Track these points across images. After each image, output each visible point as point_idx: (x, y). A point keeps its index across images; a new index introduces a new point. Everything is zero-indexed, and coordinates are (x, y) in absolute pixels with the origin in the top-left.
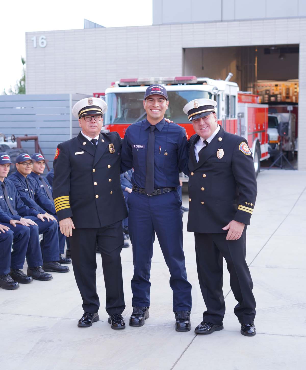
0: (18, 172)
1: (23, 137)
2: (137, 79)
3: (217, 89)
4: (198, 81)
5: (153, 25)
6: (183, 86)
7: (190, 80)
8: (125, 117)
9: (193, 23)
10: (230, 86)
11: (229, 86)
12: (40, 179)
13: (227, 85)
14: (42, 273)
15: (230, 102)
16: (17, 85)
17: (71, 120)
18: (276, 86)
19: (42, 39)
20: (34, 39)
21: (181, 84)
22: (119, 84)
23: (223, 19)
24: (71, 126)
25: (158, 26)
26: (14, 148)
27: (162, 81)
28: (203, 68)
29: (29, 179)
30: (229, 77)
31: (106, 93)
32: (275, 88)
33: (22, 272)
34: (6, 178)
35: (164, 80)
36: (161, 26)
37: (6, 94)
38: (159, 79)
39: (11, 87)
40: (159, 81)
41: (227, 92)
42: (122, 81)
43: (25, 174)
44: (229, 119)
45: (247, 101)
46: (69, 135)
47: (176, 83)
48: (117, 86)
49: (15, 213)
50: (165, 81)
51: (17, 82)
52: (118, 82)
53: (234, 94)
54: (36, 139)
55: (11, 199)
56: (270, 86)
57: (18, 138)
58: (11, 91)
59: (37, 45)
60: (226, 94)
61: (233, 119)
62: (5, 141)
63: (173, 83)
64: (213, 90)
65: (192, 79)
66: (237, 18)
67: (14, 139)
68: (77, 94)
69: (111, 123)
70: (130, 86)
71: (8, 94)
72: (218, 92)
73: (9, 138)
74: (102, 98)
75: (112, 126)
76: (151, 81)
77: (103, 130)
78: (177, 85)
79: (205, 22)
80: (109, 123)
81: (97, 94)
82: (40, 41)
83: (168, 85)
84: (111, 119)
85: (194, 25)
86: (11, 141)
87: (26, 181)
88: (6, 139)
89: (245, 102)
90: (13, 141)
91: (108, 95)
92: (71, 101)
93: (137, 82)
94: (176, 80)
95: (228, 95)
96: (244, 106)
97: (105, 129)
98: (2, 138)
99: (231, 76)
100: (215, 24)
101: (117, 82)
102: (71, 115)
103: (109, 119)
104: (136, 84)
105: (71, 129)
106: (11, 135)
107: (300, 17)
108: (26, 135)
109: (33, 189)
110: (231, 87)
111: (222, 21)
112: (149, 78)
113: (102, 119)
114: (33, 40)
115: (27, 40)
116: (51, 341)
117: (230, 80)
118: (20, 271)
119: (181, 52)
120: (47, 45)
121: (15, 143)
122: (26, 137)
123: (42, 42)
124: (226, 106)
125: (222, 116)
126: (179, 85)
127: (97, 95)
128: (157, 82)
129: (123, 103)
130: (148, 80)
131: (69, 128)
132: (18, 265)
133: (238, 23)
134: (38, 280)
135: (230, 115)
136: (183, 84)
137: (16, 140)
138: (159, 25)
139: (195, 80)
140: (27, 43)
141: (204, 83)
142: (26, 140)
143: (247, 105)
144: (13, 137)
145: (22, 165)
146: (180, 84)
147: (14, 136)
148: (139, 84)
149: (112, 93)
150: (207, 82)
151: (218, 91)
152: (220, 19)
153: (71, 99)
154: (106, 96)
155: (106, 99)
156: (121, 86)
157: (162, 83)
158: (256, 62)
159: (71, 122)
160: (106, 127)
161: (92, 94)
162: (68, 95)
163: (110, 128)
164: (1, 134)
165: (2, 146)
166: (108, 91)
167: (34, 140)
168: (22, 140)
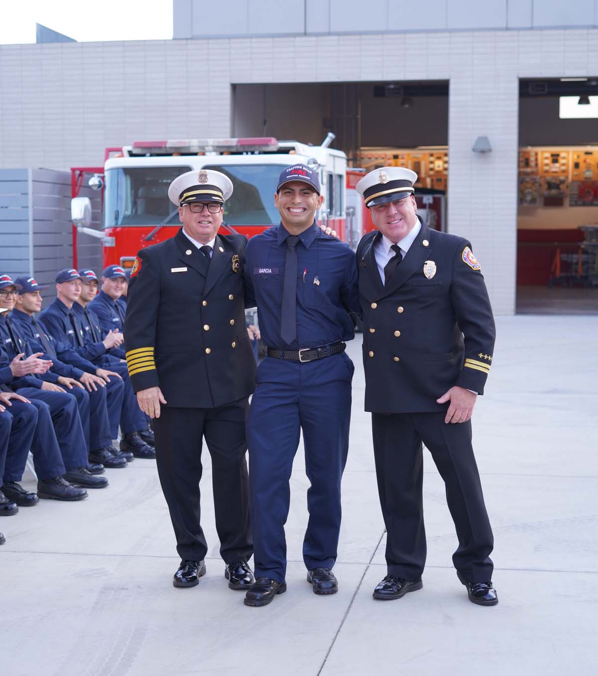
2: (166, 142)
3: (315, 162)
4: (281, 148)
5: (174, 39)
6: (253, 156)
7: (267, 145)
8: (139, 212)
9: (251, 37)
10: (334, 156)
11: (332, 158)
13: (330, 155)
14: (67, 487)
15: (334, 186)
17: (29, 219)
18: (396, 157)
21: (249, 153)
23: (308, 31)
24: (31, 231)
25: (184, 42)
27: (213, 146)
28: (265, 122)
30: (327, 141)
31: (105, 167)
32: (392, 162)
33: (19, 486)
35: (216, 144)
36: (189, 42)
38: (207, 142)
40: (207, 146)
41: (329, 168)
42: (137, 145)
44: (333, 218)
46: (28, 247)
47: (240, 150)
48: (126, 154)
50: (218, 147)
52: (130, 148)
53: (340, 173)
56: (383, 158)
60: (329, 172)
61: (337, 218)
63: (234, 150)
65: (269, 144)
66: (334, 29)
68: (40, 169)
69: (116, 224)
70: (151, 155)
72: (318, 168)
74: (99, 177)
75: (118, 229)
76: (193, 146)
77: (103, 238)
78: (240, 153)
79: (273, 36)
80: (113, 224)
81: (78, 169)
83: (225, 155)
84: (117, 218)
85: (254, 40)
91: (110, 171)
92: (30, 183)
93: (165, 147)
94: (239, 144)
95: (331, 173)
97: (106, 236)
99: (331, 138)
100: (292, 39)
101: (126, 149)
102: (30, 209)
103: (113, 216)
104: (164, 152)
105: (31, 236)
107: (451, 31)
110: (337, 159)
111: (305, 34)
112: (187, 141)
113: (222, 210)
117: (332, 146)
118: (17, 484)
119: (228, 91)
124: (328, 193)
125: (322, 213)
126: (245, 153)
127: (78, 172)
128: (202, 148)
129: (135, 187)
130: (187, 145)
131: (28, 234)
133: (336, 38)
135: (334, 212)
136: (253, 153)
138: (187, 39)
139: (275, 145)
141: (292, 152)
146: (247, 154)
148: (170, 151)
149: (118, 169)
150: (296, 148)
151: (317, 165)
152: (302, 31)
153: (30, 179)
154: (107, 174)
155: (107, 179)
156: (131, 154)
157: (214, 151)
158: (360, 112)
159: (31, 222)
160: (108, 231)
161: (69, 171)
162: (26, 170)
163: (114, 233)
166: (110, 163)
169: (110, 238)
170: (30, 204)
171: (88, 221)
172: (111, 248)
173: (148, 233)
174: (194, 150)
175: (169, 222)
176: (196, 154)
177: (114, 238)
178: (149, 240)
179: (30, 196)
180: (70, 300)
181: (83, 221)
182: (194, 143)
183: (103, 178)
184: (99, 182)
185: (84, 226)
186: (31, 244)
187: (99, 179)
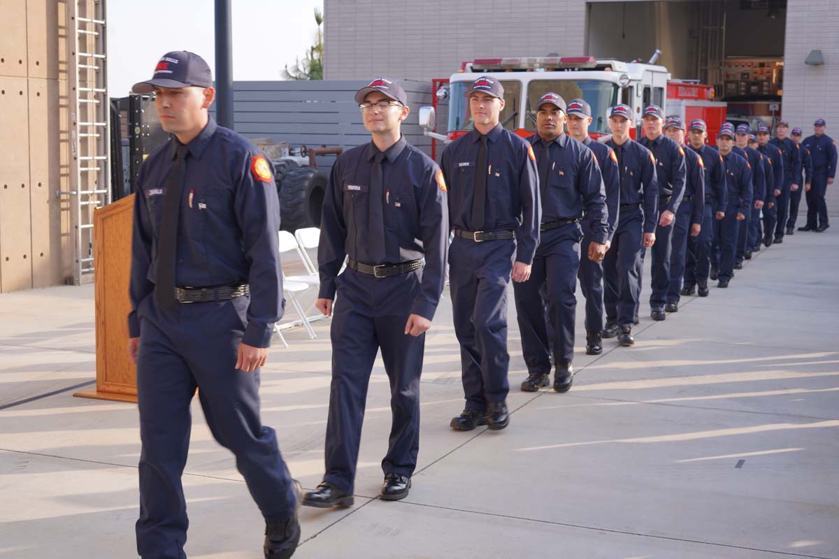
1: (319, 149)
2: (500, 61)
3: (626, 78)
4: (598, 65)
6: (573, 72)
7: (585, 63)
10: (652, 71)
11: (650, 73)
13: (647, 70)
15: (651, 97)
16: (307, 58)
18: (762, 65)
21: (570, 70)
22: (471, 68)
26: (304, 166)
27: (540, 63)
30: (654, 57)
31: (451, 81)
32: (758, 69)
35: (543, 62)
37: (288, 74)
38: (535, 60)
39: (297, 61)
40: (535, 63)
41: (647, 81)
42: (477, 62)
45: (689, 95)
47: (562, 67)
48: (469, 69)
51: (307, 54)
52: (471, 64)
53: (660, 86)
56: (749, 66)
57: (311, 150)
58: (298, 70)
60: (646, 85)
62: (291, 154)
63: (558, 67)
64: (621, 79)
65: (588, 62)
67: (305, 152)
69: (457, 129)
70: (489, 71)
71: (294, 75)
72: (629, 82)
73: (298, 150)
74: (445, 89)
75: (458, 133)
76: (523, 63)
78: (562, 70)
80: (455, 129)
81: (438, 80)
83: (551, 71)
84: (458, 124)
86: (300, 154)
88: (292, 152)
89: (682, 98)
90: (304, 154)
91: (454, 84)
93: (500, 64)
94: (561, 62)
95: (648, 87)
96: (680, 105)
97: (448, 139)
98: (287, 150)
99: (659, 54)
101: (469, 65)
103: (455, 124)
104: (499, 68)
106: (301, 146)
108: (324, 146)
110: (655, 74)
112: (519, 58)
117: (656, 63)
119: (583, 9)
121: (307, 159)
122: (323, 149)
125: (637, 121)
126: (566, 70)
127: (438, 83)
128: (531, 65)
136: (573, 70)
137: (308, 153)
139: (593, 63)
141: (607, 68)
142: (323, 154)
143: (685, 103)
144: (303, 149)
146: (568, 70)
147: (305, 147)
148: (504, 68)
149: (460, 82)
150: (613, 66)
151: (628, 81)
154: (451, 86)
155: (451, 90)
156: (474, 71)
157: (541, 67)
158: (724, 24)
160: (449, 135)
161: (431, 81)
164: (284, 143)
165: (287, 161)
166: (455, 77)
167: (335, 155)
168: (319, 153)
174: (524, 66)
176: (525, 70)
181: (428, 127)
182: (524, 62)
183: (448, 89)
184: (445, 93)
185: (429, 130)
187: (444, 91)
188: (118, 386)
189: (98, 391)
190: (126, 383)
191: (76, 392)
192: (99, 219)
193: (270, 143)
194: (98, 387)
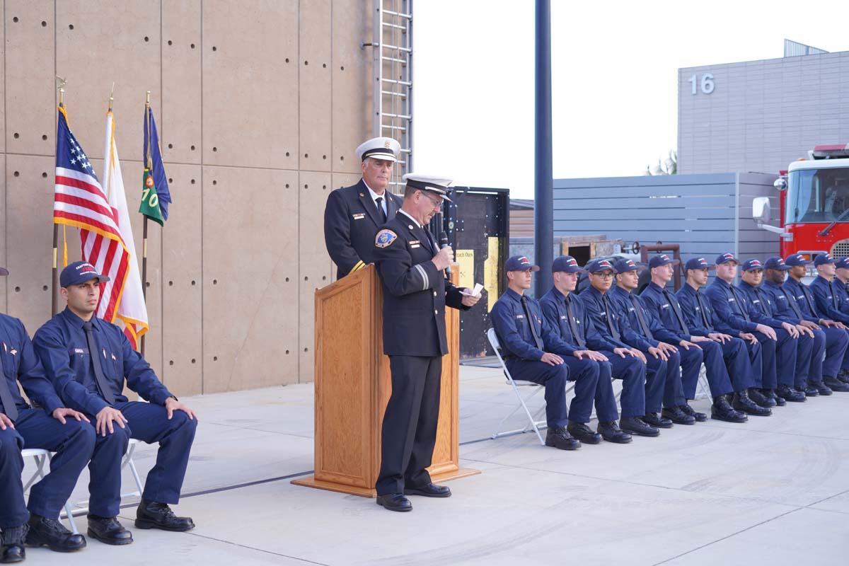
0: (591, 286)
1: (654, 245)
2: (844, 146)
12: (630, 298)
14: (616, 431)
16: (671, 159)
17: (737, 217)
19: (707, 78)
20: (693, 79)
22: (813, 155)
24: (737, 229)
29: (608, 297)
31: (790, 169)
33: (588, 427)
34: (573, 292)
37: (650, 174)
39: (660, 162)
42: (818, 149)
43: (603, 290)
46: (734, 242)
48: (812, 157)
49: (582, 342)
51: (670, 155)
52: (813, 152)
54: (675, 250)
55: (578, 322)
57: (643, 246)
58: (661, 170)
59: (697, 90)
62: (623, 251)
67: (637, 249)
68: (750, 172)
69: (796, 221)
70: (831, 158)
71: (654, 174)
73: (630, 247)
74: (783, 178)
75: (797, 226)
77: (782, 234)
80: (793, 221)
82: (703, 83)
84: (796, 215)
86: (632, 251)
87: (603, 299)
88: (624, 249)
90: (636, 251)
91: (793, 173)
92: (737, 185)
93: (845, 151)
97: (785, 232)
98: (619, 248)
101: (811, 152)
102: (737, 209)
103: (794, 214)
104: (842, 154)
105: (737, 232)
106: (632, 243)
108: (660, 242)
109: (615, 312)
114: (691, 82)
115: (680, 82)
116: (584, 500)
118: (586, 426)
120: (714, 88)
121: (639, 255)
122: (659, 245)
123: (707, 85)
131: (734, 231)
132: (582, 417)
134: (611, 441)
137: (640, 251)
140: (680, 86)
144: (635, 246)
145: (597, 277)
147: (637, 243)
148: (848, 154)
149: (800, 170)
153: (737, 182)
154: (789, 176)
155: (790, 180)
156: (816, 158)
159: (737, 220)
160: (788, 227)
162: (733, 175)
163: (794, 230)
164: (619, 241)
165: (616, 258)
166: (793, 166)
167: (672, 251)
168: (651, 250)
169: (788, 234)
170: (737, 205)
171: (767, 219)
172: (789, 242)
173: (823, 229)
175: (841, 220)
177: (792, 234)
178: (824, 235)
179: (737, 197)
180: (664, 280)
181: (762, 219)
183: (786, 179)
184: (783, 183)
185: (763, 223)
186: (736, 240)
187: (783, 180)
188: (332, 474)
189: (316, 479)
190: (341, 472)
191: (296, 480)
192: (319, 300)
193: (603, 239)
194: (315, 476)
